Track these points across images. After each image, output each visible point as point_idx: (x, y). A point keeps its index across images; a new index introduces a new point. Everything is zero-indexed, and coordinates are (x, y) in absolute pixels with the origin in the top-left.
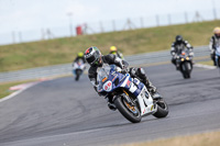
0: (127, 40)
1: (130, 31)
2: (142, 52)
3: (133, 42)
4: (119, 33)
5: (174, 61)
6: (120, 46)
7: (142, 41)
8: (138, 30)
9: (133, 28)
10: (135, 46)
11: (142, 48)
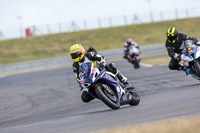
1: (75, 33)
4: (65, 34)
8: (81, 32)
9: (77, 30)
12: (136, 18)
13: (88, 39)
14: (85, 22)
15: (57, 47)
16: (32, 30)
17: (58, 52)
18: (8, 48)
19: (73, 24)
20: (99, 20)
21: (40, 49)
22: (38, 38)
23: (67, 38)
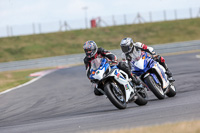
0: (137, 33)
1: (140, 25)
3: (142, 35)
4: (130, 26)
7: (151, 34)
8: (146, 24)
9: (142, 22)
13: (153, 31)
14: (150, 14)
16: (97, 21)
18: (73, 38)
19: (139, 16)
20: (165, 12)
21: (104, 40)
22: (103, 30)
23: (132, 30)
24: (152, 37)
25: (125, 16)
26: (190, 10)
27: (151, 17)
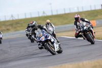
0: (12, 25)
1: (13, 21)
2: (18, 30)
3: (14, 26)
5: (27, 35)
6: (8, 28)
7: (18, 25)
8: (16, 20)
9: (14, 19)
10: (15, 28)
11: (18, 28)
12: (44, 13)
15: (4, 28)
17: (4, 30)
19: (12, 16)
20: (25, 14)
23: (9, 23)
24: (19, 27)
25: (5, 16)
26: (38, 12)
27: (18, 16)
